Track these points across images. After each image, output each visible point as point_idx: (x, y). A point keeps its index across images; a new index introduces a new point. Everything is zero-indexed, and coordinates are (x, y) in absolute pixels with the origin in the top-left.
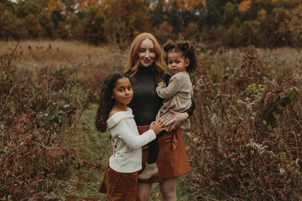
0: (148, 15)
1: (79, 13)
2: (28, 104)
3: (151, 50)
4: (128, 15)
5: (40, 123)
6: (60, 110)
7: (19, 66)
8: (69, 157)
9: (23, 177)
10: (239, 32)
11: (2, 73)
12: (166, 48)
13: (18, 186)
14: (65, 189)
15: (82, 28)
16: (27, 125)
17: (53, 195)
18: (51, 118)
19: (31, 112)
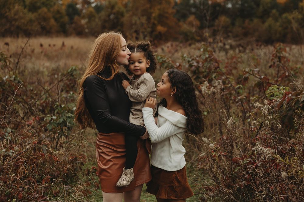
0: (173, 8)
1: (96, 6)
2: (36, 106)
4: (151, 8)
5: (47, 126)
6: (68, 113)
7: (30, 66)
8: (77, 162)
9: (29, 181)
10: (277, 26)
11: (10, 73)
13: (23, 191)
14: (72, 195)
15: (100, 23)
16: (34, 129)
17: (59, 200)
18: (59, 121)
19: (39, 115)
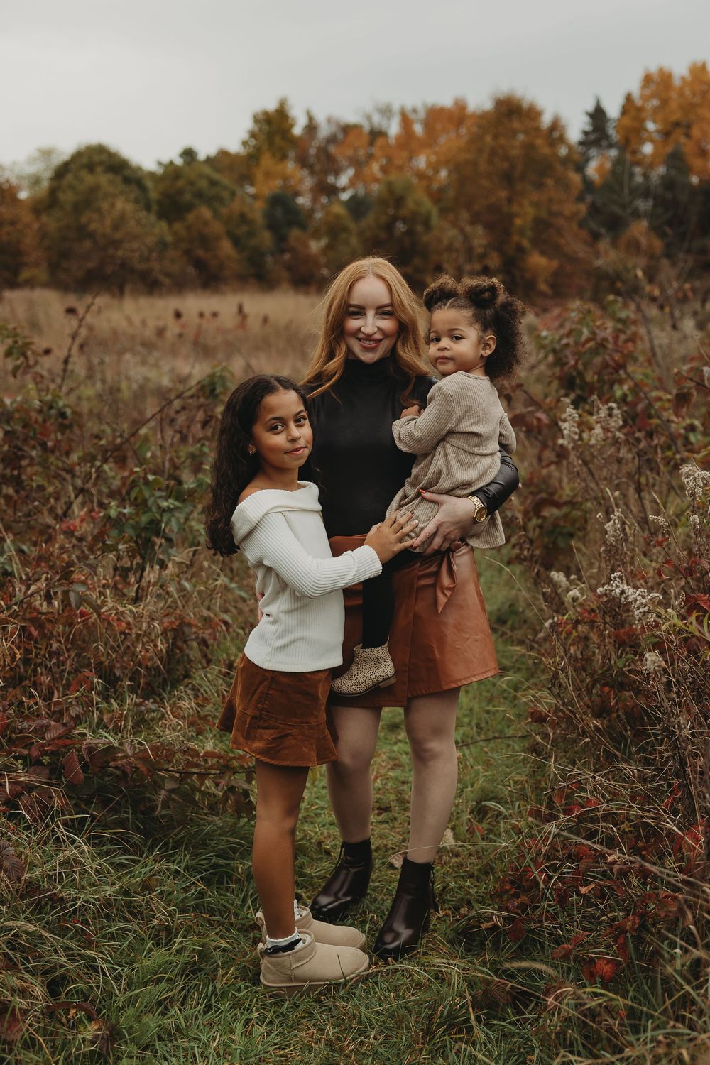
0: (580, 199)
1: (353, 198)
3: (381, 311)
6: (169, 498)
12: (432, 297)
14: (155, 726)
17: (106, 737)
